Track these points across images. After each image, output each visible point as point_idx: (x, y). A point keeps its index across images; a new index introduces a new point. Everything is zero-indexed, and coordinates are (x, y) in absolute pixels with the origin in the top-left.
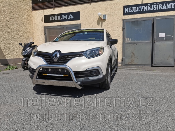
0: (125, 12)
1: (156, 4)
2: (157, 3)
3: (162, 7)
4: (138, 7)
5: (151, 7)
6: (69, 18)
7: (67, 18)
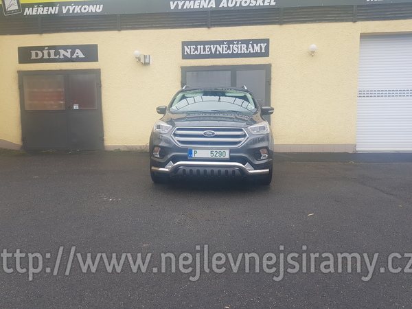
0: (186, 54)
1: (237, 44)
2: (238, 41)
3: (247, 49)
4: (207, 46)
5: (229, 48)
6: (74, 56)
7: (69, 57)
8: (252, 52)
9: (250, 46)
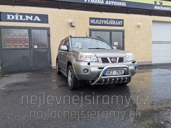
0: (91, 23)
1: (112, 20)
4: (100, 20)
6: (35, 20)
8: (117, 24)
9: (117, 22)
